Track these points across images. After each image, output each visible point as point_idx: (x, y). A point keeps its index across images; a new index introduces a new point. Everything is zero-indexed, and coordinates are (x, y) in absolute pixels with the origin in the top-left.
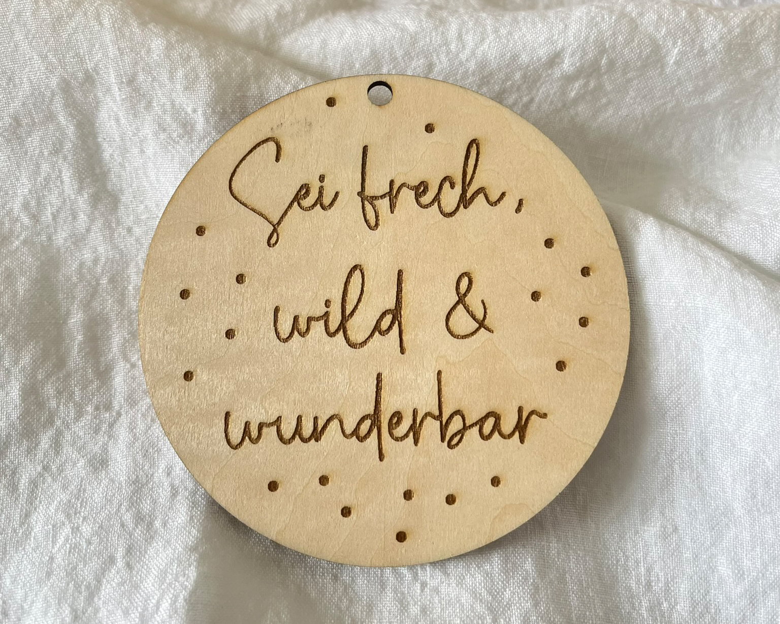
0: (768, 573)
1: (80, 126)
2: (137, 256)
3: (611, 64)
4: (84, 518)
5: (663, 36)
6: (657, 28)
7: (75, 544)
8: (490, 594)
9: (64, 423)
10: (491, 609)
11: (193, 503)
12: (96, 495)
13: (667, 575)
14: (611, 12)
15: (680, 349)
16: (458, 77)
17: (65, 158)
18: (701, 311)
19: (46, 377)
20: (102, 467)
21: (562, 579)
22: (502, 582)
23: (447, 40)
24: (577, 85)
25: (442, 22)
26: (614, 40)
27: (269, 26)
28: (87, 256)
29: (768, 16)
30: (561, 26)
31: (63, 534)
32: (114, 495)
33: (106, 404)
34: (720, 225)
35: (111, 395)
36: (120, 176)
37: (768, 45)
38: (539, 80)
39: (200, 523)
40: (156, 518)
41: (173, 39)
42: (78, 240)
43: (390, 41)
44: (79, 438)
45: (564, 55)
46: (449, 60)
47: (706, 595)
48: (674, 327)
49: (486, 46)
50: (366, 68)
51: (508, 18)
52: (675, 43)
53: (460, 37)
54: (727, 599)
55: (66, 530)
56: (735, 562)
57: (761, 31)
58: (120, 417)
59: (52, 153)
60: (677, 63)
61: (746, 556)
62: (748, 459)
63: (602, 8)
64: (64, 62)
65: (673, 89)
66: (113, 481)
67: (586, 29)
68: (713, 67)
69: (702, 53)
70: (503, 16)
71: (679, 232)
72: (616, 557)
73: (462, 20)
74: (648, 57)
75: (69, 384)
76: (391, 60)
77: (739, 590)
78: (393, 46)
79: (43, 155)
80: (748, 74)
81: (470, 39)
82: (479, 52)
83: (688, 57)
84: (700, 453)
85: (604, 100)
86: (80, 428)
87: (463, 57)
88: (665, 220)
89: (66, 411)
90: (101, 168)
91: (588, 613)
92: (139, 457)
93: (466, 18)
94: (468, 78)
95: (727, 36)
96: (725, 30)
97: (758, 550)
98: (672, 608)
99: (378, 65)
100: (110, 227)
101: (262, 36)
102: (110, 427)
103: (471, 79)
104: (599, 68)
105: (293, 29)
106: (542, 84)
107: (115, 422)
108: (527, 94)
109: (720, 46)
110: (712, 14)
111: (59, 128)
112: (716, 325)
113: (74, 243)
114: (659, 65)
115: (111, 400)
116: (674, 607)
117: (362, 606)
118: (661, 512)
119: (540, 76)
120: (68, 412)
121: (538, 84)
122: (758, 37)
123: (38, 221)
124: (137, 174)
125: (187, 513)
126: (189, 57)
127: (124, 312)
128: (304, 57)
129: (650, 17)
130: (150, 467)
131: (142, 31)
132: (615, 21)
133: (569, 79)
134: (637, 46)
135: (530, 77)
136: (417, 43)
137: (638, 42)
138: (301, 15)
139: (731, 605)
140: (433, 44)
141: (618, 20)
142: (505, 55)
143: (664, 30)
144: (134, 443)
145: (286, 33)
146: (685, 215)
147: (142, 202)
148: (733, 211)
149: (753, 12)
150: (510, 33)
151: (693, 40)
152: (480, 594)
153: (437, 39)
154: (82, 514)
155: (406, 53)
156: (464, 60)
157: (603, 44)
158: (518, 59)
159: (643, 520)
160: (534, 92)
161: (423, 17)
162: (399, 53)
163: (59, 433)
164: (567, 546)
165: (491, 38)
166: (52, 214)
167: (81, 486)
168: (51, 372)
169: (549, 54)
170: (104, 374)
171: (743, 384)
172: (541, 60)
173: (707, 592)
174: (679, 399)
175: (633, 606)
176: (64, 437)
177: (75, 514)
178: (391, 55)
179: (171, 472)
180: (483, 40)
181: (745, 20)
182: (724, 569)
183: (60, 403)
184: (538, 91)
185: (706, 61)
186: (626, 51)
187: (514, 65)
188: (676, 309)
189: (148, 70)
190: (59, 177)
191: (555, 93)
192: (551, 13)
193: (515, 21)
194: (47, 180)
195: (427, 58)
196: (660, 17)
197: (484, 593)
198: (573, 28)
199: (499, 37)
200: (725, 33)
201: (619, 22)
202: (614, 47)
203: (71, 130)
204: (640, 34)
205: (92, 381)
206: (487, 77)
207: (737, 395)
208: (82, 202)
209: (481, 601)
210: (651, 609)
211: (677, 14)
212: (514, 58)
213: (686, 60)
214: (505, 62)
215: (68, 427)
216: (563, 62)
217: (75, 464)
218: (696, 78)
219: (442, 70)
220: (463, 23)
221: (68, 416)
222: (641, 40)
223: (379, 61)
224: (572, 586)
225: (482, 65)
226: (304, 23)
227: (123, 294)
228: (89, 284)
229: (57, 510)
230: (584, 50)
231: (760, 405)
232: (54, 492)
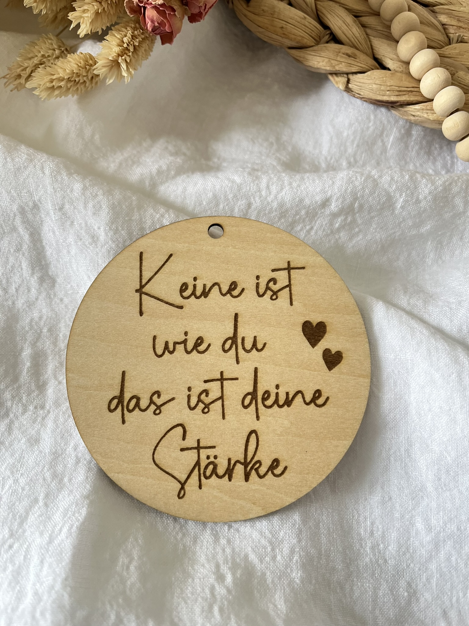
0: (447, 528)
1: (32, 235)
2: (65, 316)
3: (361, 206)
4: (22, 474)
5: (394, 191)
6: (390, 185)
7: (15, 490)
8: (271, 533)
9: (15, 416)
10: (271, 543)
11: (88, 469)
12: (30, 460)
13: (384, 527)
14: (362, 174)
15: (396, 385)
16: (267, 212)
17: (23, 254)
18: (410, 362)
19: (6, 387)
20: (36, 443)
21: (317, 526)
22: (279, 527)
23: (260, 188)
24: (339, 220)
25: (257, 178)
26: (363, 192)
27: (152, 178)
28: (36, 315)
29: (460, 180)
30: (331, 182)
31: (9, 483)
32: (41, 461)
33: (42, 405)
34: (425, 308)
35: (45, 400)
36: (56, 267)
37: (460, 198)
38: (316, 215)
39: (92, 482)
40: (65, 476)
41: (87, 185)
42: (30, 305)
43: (224, 189)
44: (24, 425)
45: (331, 200)
46: (261, 201)
47: (408, 541)
48: (393, 371)
49: (284, 193)
50: (209, 205)
51: (298, 177)
52: (401, 195)
53: (268, 187)
54: (420, 544)
55: (10, 481)
56: (427, 521)
57: (455, 189)
58: (49, 413)
59: (15, 251)
60: (402, 207)
61: (434, 517)
62: (436, 455)
63: (357, 172)
64: (21, 196)
65: (400, 223)
66: (41, 452)
67: (346, 184)
68: (425, 210)
69: (418, 201)
70: (295, 176)
71: (398, 312)
72: (353, 515)
73: (270, 177)
74: (384, 203)
75: (20, 392)
76: (225, 200)
77: (428, 538)
78: (226, 192)
79: (10, 252)
80: (447, 216)
81: (274, 189)
82: (280, 197)
83: (409, 204)
84: (407, 451)
85: (357, 230)
86: (24, 420)
87: (269, 199)
88: (390, 303)
89: (17, 409)
90: (45, 261)
91: (332, 548)
92: (58, 438)
93: (272, 176)
94: (273, 213)
95: (434, 192)
96: (433, 188)
97: (441, 513)
98: (386, 548)
99: (217, 203)
100: (50, 298)
101: (147, 184)
102: (43, 420)
103: (274, 213)
104: (353, 209)
105: (167, 180)
106: (318, 218)
107: (46, 416)
108: (309, 224)
109: (429, 198)
110: (425, 178)
111: (19, 236)
112: (418, 371)
113: (28, 307)
114: (391, 209)
115: (45, 403)
116: (387, 547)
117: (190, 538)
118: (382, 488)
119: (317, 213)
120: (18, 409)
121: (316, 218)
122: (454, 193)
123: (7, 292)
124: (66, 266)
125: (84, 475)
126: (97, 195)
127: (56, 350)
128: (172, 198)
129: (386, 179)
130: (65, 445)
131: (69, 178)
132: (364, 180)
133: (335, 216)
134: (377, 196)
135: (310, 213)
136: (241, 190)
137: (378, 193)
138: (172, 172)
139: (423, 548)
140: (251, 191)
141: (366, 180)
142: (295, 199)
143: (394, 187)
144: (56, 430)
145: (162, 183)
146: (403, 301)
147: (69, 283)
148: (434, 300)
149: (451, 177)
150: (299, 186)
151: (412, 194)
152: (265, 533)
153: (254, 188)
154: (21, 472)
155: (234, 196)
156: (270, 201)
157: (356, 194)
158: (303, 202)
159: (371, 492)
160: (314, 223)
161: (246, 175)
162: (230, 196)
163: (12, 422)
164: (322, 506)
165: (287, 188)
166: (16, 288)
167: (22, 455)
168: (9, 384)
169: (322, 199)
170: (41, 387)
171: (434, 408)
172: (317, 203)
173: (409, 539)
174: (395, 416)
175: (361, 545)
176: (14, 425)
177: (17, 472)
178: (225, 197)
179: (77, 448)
180: (282, 189)
181: (446, 182)
182: (419, 525)
183: (13, 403)
184: (316, 222)
185: (420, 207)
186: (370, 199)
187: (301, 206)
188: (395, 360)
189: (71, 202)
190: (20, 265)
191: (326, 224)
192: (325, 175)
193: (303, 179)
194: (13, 267)
195: (247, 200)
196: (392, 179)
197: (267, 532)
198: (338, 183)
199: (292, 188)
200: (433, 190)
201: (367, 181)
202: (363, 196)
203: (26, 237)
204: (379, 189)
205: (34, 391)
206: (284, 212)
207: (430, 415)
208: (34, 282)
209: (265, 537)
210: (373, 548)
211: (403, 177)
212: (301, 201)
213: (408, 206)
214: (295, 203)
215: (17, 419)
216: (331, 205)
217: (19, 441)
218: (414, 217)
219: (257, 208)
220: (270, 179)
221: (18, 412)
222: (380, 192)
223: (218, 201)
224: (323, 531)
225: (281, 205)
226: (174, 177)
227: (56, 339)
228: (36, 332)
229: (5, 469)
230: (344, 197)
231: (444, 421)
232: (6, 458)
